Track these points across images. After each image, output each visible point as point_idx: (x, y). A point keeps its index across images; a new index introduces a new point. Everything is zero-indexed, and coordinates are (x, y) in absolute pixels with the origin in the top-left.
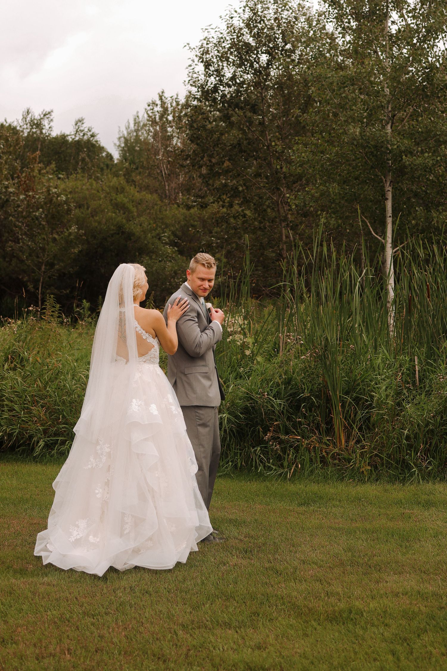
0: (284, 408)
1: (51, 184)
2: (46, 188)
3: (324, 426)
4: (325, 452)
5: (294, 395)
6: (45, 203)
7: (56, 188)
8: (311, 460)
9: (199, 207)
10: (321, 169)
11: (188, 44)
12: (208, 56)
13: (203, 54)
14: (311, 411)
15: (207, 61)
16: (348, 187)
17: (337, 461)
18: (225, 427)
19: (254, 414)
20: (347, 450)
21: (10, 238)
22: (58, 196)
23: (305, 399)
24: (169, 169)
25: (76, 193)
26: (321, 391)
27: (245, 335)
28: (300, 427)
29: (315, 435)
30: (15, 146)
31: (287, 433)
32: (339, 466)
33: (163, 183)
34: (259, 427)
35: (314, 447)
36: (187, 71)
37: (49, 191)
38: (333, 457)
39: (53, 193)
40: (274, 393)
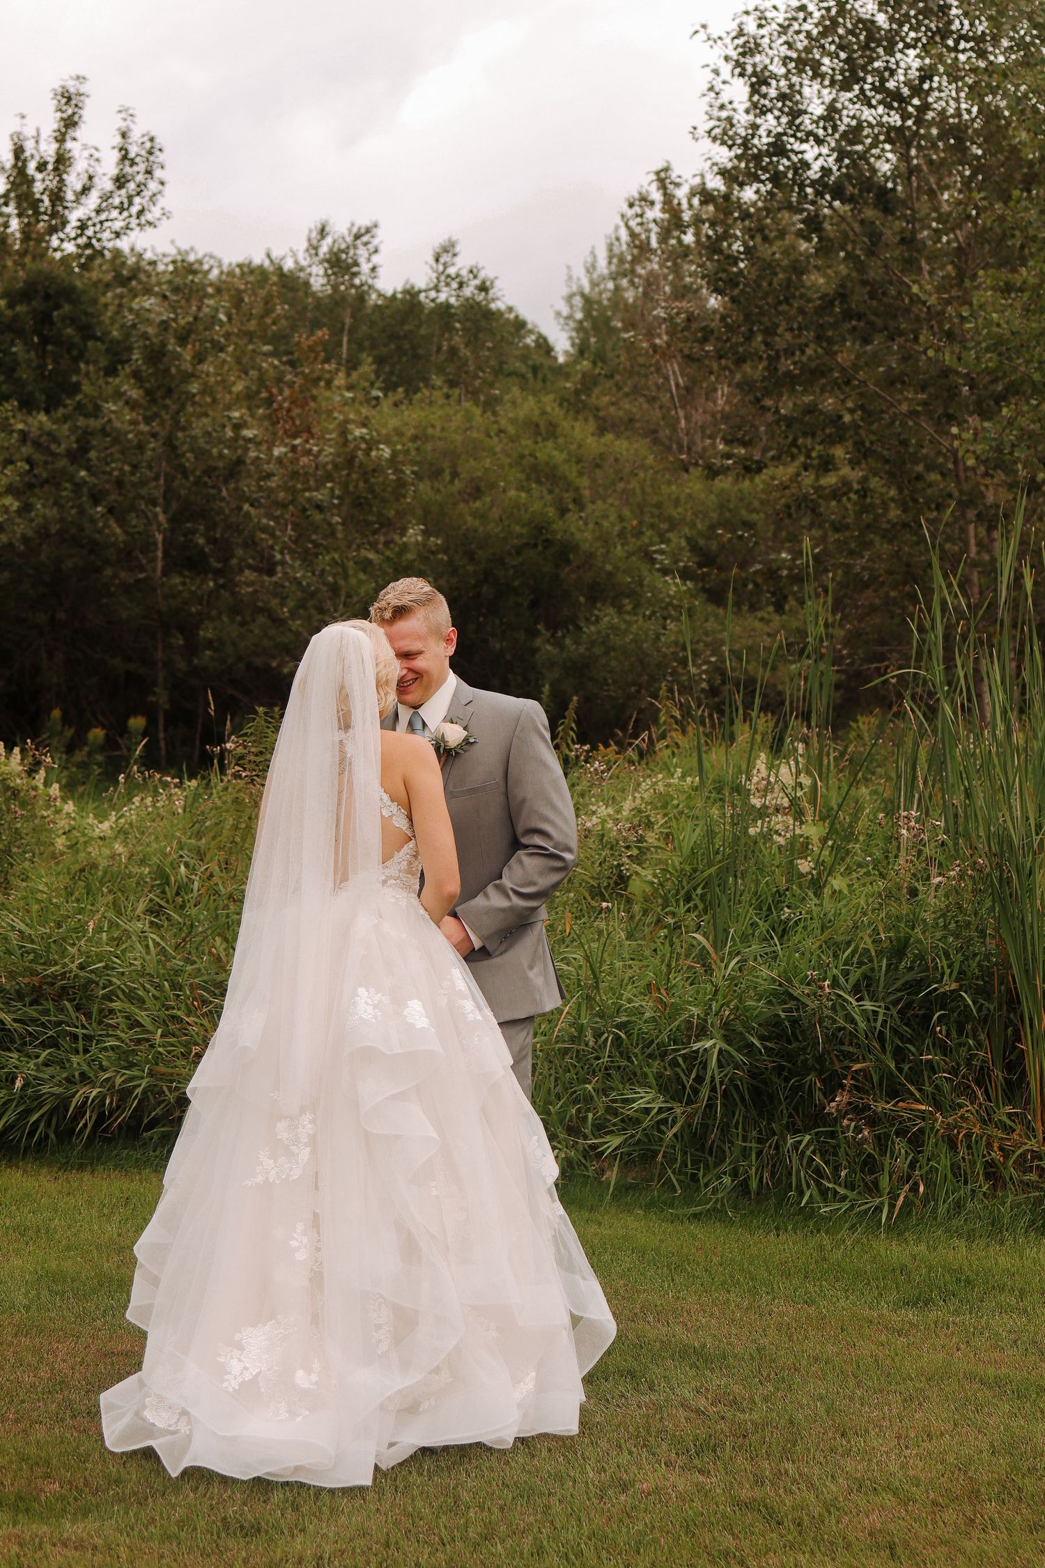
0: (885, 1022)
1: (352, 416)
2: (340, 425)
3: (998, 1074)
4: (1000, 1149)
5: (913, 987)
6: (336, 467)
7: (364, 425)
9: (740, 470)
11: (704, 26)
12: (758, 58)
13: (743, 54)
14: (960, 1032)
15: (754, 74)
17: (1033, 1177)
18: (713, 1075)
19: (797, 1040)
21: (251, 561)
22: (369, 449)
23: (945, 1000)
24: (687, 375)
25: (427, 438)
26: (991, 975)
27: (799, 815)
28: (930, 1077)
29: (971, 1100)
30: (262, 317)
31: (894, 1093)
33: (673, 413)
35: (968, 1136)
36: (703, 105)
37: (344, 433)
38: (1024, 1164)
39: (355, 439)
40: (853, 978)
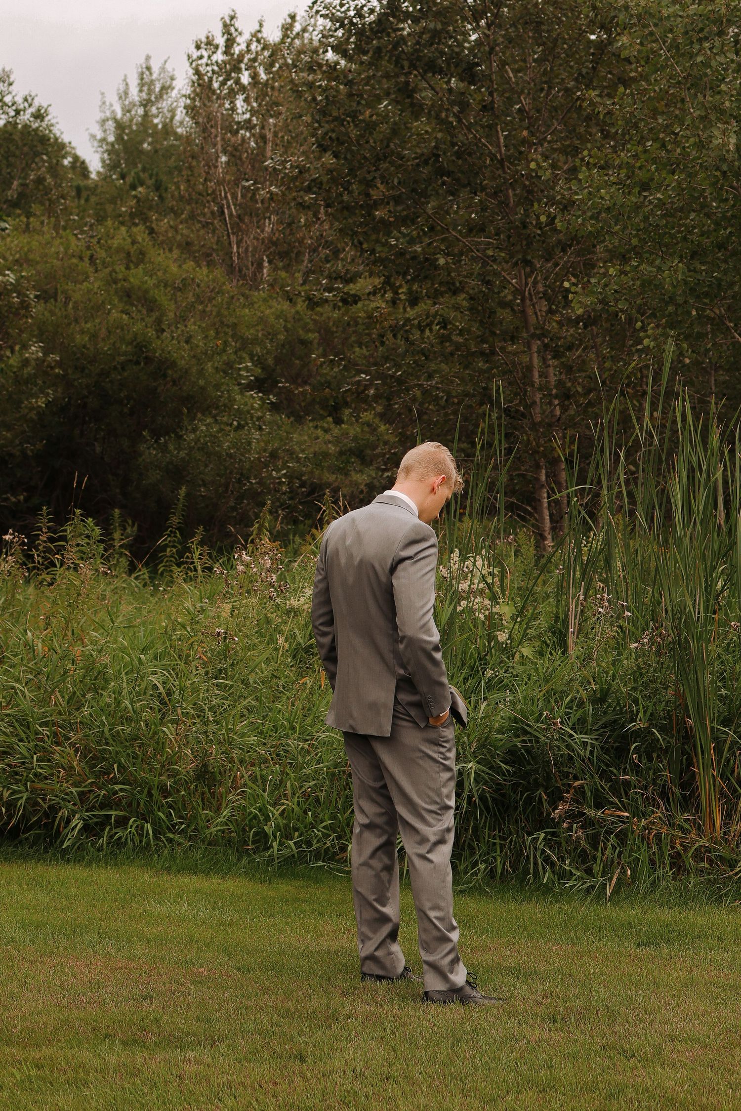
0: (592, 752)
4: (681, 845)
5: (612, 726)
8: (652, 862)
10: (642, 225)
14: (650, 759)
16: (703, 268)
17: (705, 864)
18: (470, 791)
19: (529, 764)
20: (727, 840)
23: (637, 734)
24: (240, 205)
28: (626, 793)
29: (658, 809)
31: (598, 806)
32: (709, 874)
33: (226, 238)
34: (541, 791)
35: (658, 836)
38: (698, 856)
